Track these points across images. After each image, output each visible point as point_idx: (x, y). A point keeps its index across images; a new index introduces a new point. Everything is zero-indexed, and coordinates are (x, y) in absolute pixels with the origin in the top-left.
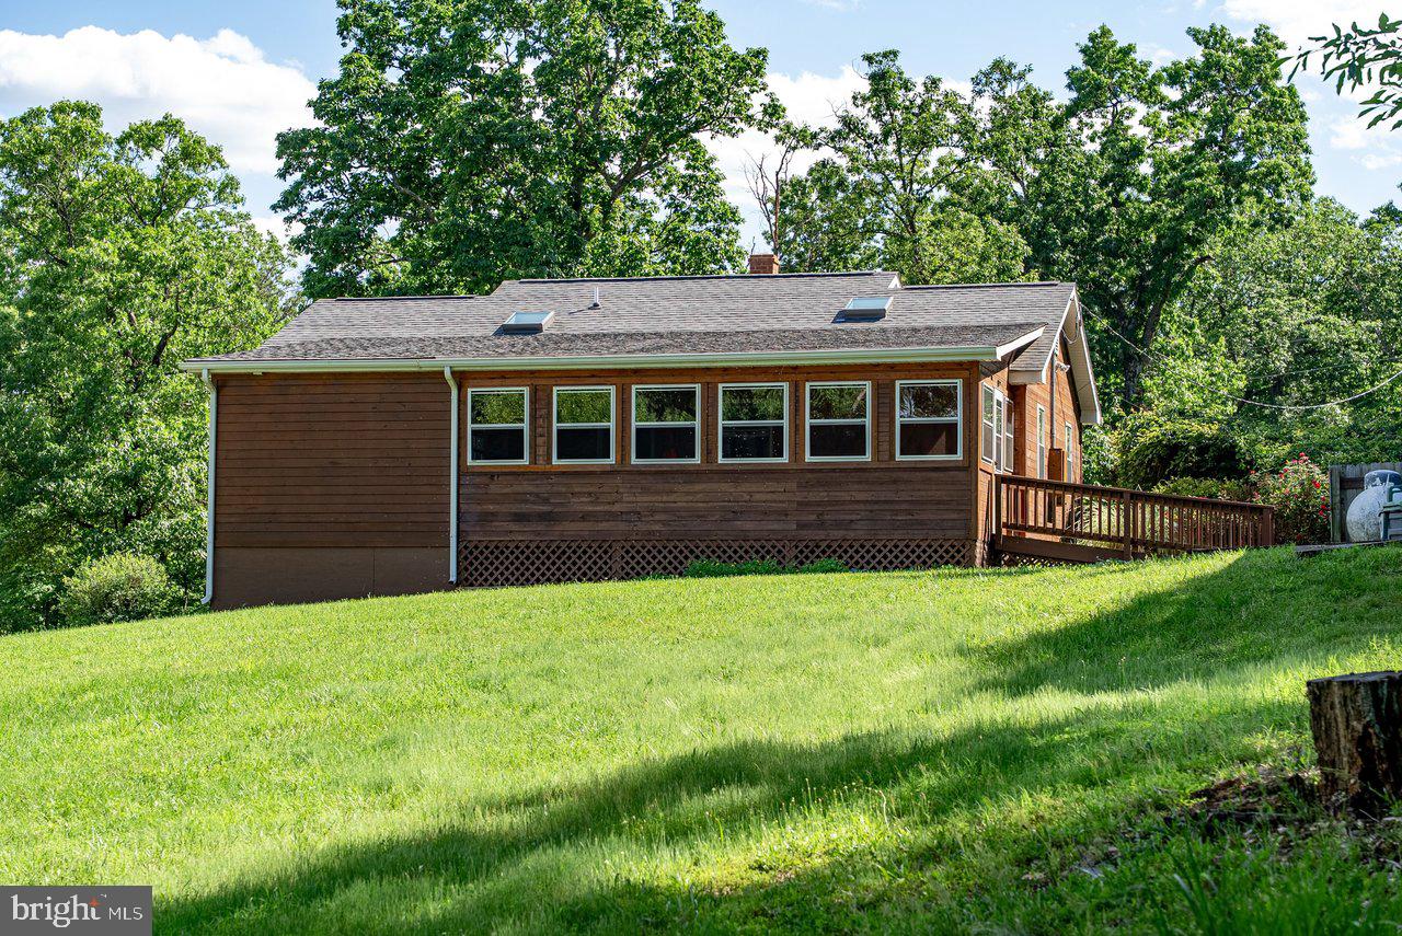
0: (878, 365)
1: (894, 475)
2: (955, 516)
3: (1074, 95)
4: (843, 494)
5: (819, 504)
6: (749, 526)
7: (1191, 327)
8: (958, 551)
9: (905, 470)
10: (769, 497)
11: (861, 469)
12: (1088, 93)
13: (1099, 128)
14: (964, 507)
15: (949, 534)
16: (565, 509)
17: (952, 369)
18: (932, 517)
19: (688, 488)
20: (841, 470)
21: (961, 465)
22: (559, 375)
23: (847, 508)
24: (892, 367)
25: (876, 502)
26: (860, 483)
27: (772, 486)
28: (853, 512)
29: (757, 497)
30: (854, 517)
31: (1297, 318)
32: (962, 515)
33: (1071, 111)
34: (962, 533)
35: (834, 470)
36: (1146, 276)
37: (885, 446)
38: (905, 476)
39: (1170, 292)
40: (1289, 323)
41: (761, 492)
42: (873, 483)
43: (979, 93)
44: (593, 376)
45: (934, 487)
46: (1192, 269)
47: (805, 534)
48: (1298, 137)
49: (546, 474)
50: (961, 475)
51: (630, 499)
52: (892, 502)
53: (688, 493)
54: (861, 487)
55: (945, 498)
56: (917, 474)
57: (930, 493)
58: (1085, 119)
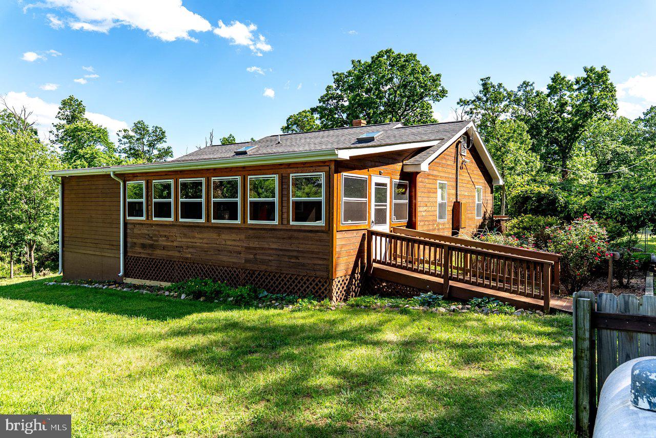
0: (281, 165)
1: (290, 233)
2: (320, 262)
3: (549, 91)
4: (265, 243)
5: (255, 248)
6: (225, 259)
7: (581, 148)
8: (323, 286)
9: (295, 230)
10: (233, 243)
11: (273, 229)
12: (553, 90)
13: (556, 99)
14: (325, 257)
15: (318, 273)
16: (157, 243)
17: (320, 166)
18: (309, 262)
19: (201, 236)
20: (265, 229)
21: (324, 229)
22: (155, 174)
23: (266, 252)
24: (289, 165)
25: (281, 250)
26: (273, 237)
27: (234, 236)
28: (270, 255)
29: (229, 243)
30: (270, 258)
31: (614, 146)
32: (325, 262)
33: (548, 96)
34: (325, 274)
35: (261, 229)
36: (569, 136)
37: (285, 216)
38: (296, 234)
39: (575, 139)
40: (611, 147)
41: (229, 240)
42: (279, 238)
43: (520, 90)
44: (166, 175)
45: (310, 243)
46: (581, 133)
47: (249, 266)
48: (613, 96)
49: (151, 225)
50: (324, 236)
51: (181, 240)
52: (288, 250)
53: (201, 239)
54: (273, 240)
55: (316, 250)
56: (301, 233)
57: (308, 246)
58: (552, 97)
